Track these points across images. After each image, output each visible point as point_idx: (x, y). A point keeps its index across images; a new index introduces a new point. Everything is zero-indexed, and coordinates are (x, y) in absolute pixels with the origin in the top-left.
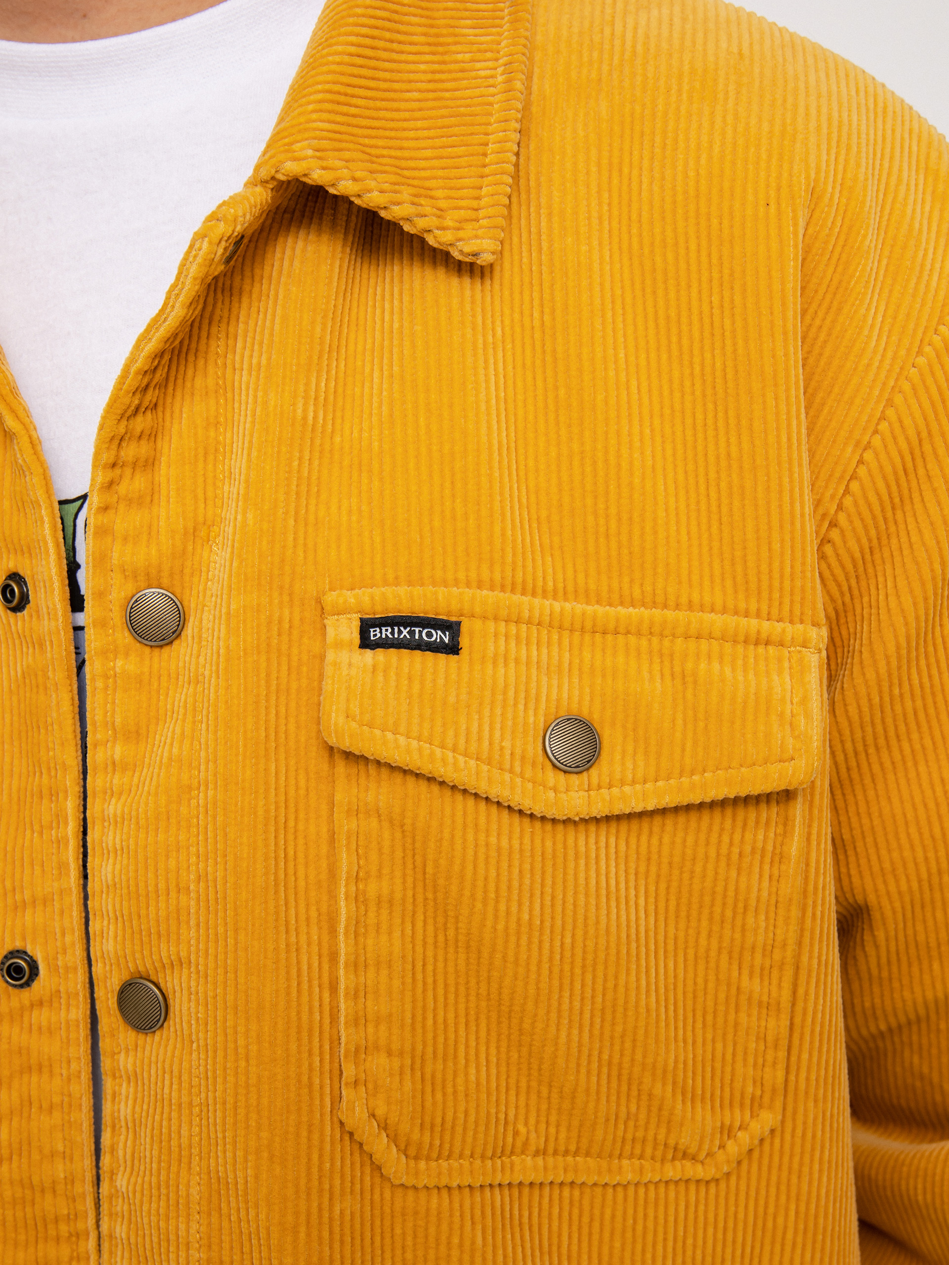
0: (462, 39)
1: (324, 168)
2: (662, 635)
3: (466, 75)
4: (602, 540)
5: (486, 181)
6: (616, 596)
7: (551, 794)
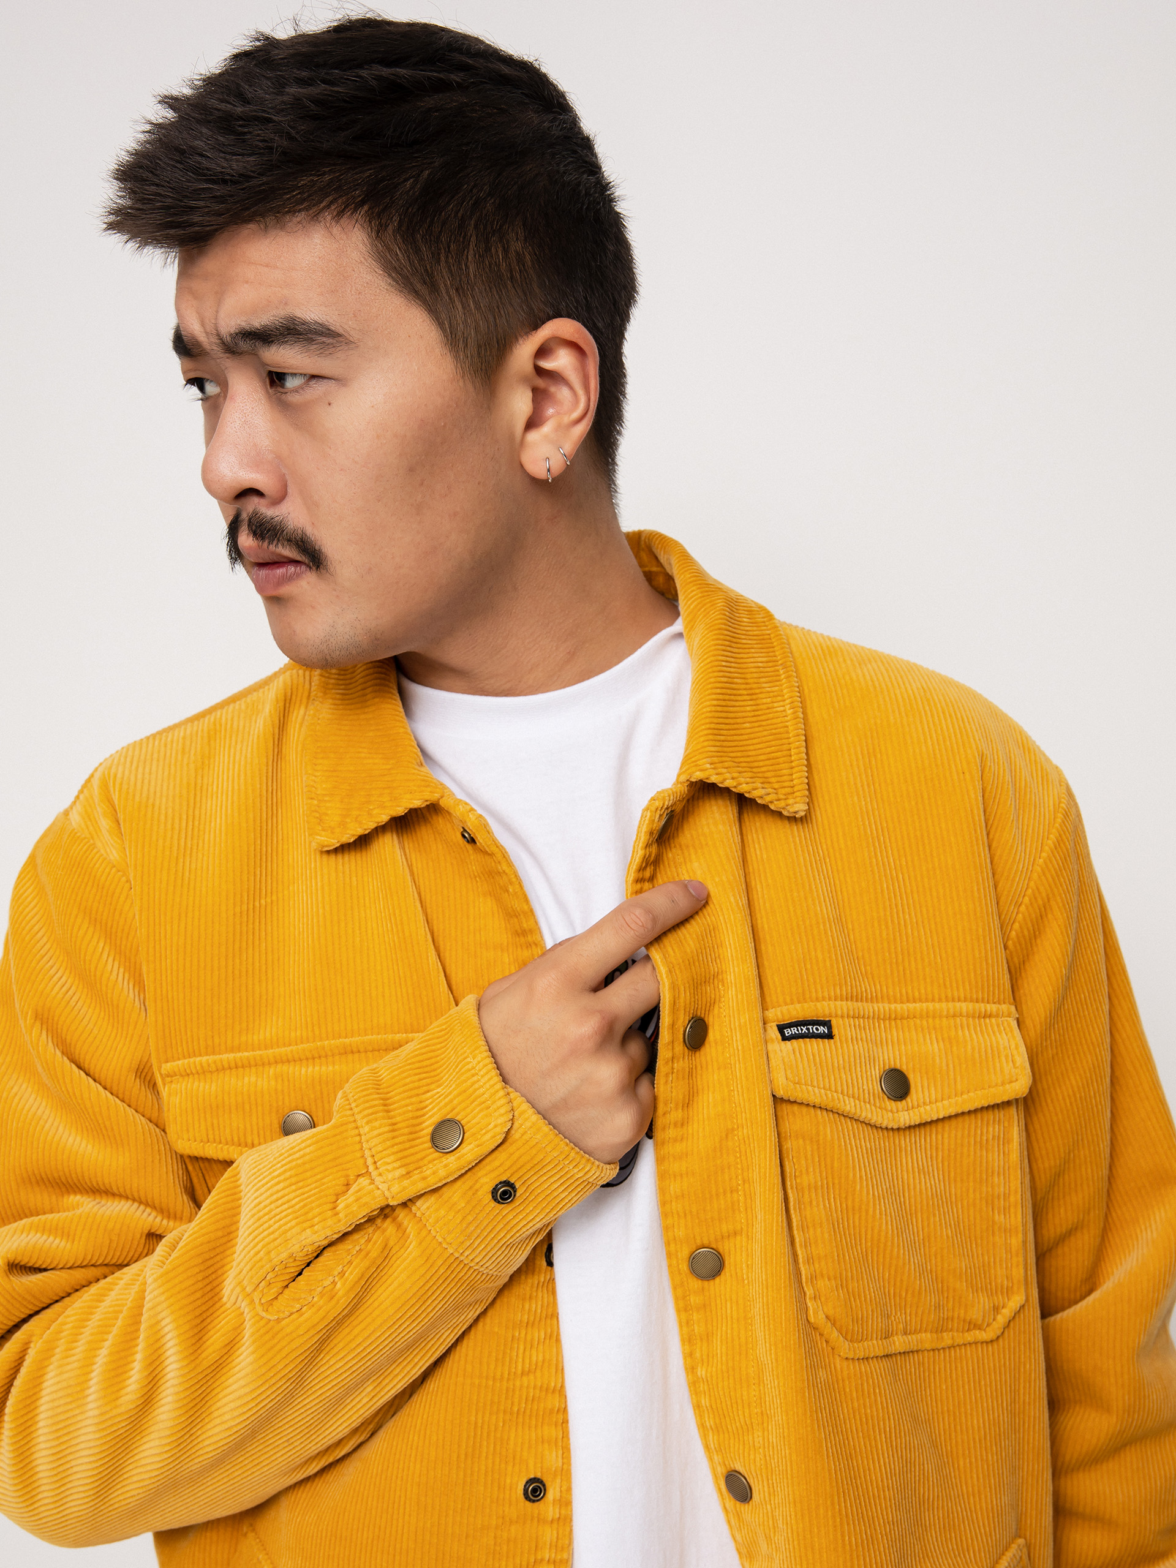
0: (764, 690)
1: (717, 774)
2: (934, 1017)
3: (770, 711)
4: (894, 966)
5: (794, 770)
6: (905, 998)
7: (890, 1114)
